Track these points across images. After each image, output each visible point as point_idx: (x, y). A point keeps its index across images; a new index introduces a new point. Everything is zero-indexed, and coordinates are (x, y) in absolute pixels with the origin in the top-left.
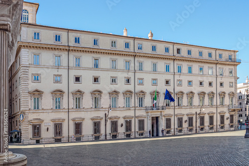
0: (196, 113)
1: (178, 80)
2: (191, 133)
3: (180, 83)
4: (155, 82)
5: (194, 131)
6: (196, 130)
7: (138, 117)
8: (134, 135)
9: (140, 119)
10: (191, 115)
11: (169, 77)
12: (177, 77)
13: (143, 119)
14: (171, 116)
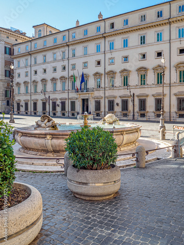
0: (134, 94)
1: (110, 59)
2: (125, 118)
3: (112, 61)
4: (85, 65)
5: (131, 117)
6: (134, 115)
7: (71, 99)
8: (67, 114)
9: (72, 100)
10: (125, 97)
11: (100, 57)
12: (108, 56)
13: (74, 100)
14: (102, 98)
